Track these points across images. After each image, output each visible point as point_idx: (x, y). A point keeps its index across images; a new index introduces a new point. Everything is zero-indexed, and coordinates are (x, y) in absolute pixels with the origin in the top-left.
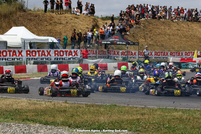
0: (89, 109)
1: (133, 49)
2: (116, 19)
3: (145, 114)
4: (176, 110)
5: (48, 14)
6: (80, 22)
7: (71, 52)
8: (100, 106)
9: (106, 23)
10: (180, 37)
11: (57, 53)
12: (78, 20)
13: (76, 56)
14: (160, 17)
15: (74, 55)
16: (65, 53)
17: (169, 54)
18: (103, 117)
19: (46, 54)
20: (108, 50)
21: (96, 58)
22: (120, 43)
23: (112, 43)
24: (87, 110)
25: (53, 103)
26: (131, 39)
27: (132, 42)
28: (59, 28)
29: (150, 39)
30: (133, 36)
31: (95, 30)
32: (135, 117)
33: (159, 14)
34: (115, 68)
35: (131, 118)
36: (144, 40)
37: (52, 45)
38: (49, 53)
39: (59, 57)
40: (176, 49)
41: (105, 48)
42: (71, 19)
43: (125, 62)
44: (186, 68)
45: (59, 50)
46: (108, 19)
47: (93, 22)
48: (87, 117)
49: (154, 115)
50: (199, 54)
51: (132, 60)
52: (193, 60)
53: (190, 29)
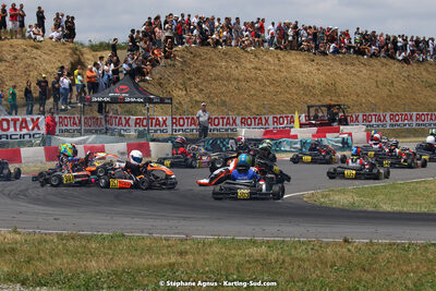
0: (64, 245)
1: (160, 113)
2: (122, 48)
3: (186, 253)
4: (254, 243)
6: (44, 56)
7: (24, 121)
8: (88, 238)
9: (101, 58)
10: (262, 84)
12: (39, 52)
13: (36, 130)
14: (218, 41)
15: (33, 129)
16: (12, 124)
17: (238, 121)
18: (97, 262)
20: (106, 116)
21: (79, 132)
22: (133, 100)
23: (114, 101)
24: (60, 247)
26: (155, 92)
27: (157, 96)
29: (196, 90)
30: (160, 84)
31: (76, 72)
32: (165, 260)
33: (214, 36)
34: (122, 154)
35: (156, 262)
36: (184, 93)
40: (254, 110)
41: (100, 111)
42: (25, 50)
43: (143, 141)
44: (277, 152)
46: (105, 49)
47: (71, 55)
48: (63, 262)
49: (208, 254)
50: (304, 121)
51: (159, 135)
52: (292, 133)
53: (282, 66)
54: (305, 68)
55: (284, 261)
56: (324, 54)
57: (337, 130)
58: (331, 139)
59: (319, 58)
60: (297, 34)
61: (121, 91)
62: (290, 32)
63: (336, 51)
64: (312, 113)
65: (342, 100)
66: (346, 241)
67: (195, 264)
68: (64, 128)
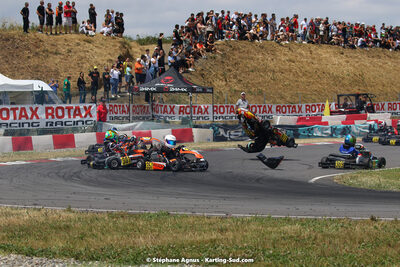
0: (115, 223)
1: (202, 102)
2: (167, 42)
3: (227, 230)
4: (289, 221)
5: (31, 34)
6: (96, 50)
7: (78, 109)
8: (137, 217)
9: (148, 51)
10: (296, 74)
11: (50, 111)
12: (91, 45)
13: (88, 117)
14: (255, 35)
15: (85, 116)
16: (66, 111)
17: (274, 109)
18: (144, 238)
19: (29, 115)
20: (153, 105)
21: (128, 120)
22: (177, 89)
23: (160, 90)
24: (111, 224)
25: (43, 212)
26: (197, 82)
27: (199, 86)
28: (53, 62)
29: (235, 80)
30: (202, 75)
31: (125, 63)
32: (207, 237)
33: (252, 31)
35: (198, 238)
36: (224, 83)
37: (41, 97)
38: (34, 113)
39: (56, 119)
40: (288, 99)
41: (147, 100)
42: (78, 44)
43: (186, 127)
44: (309, 137)
45: (54, 106)
46: (151, 43)
47: (120, 48)
48: (113, 239)
49: (246, 231)
50: (334, 109)
51: (201, 121)
52: (323, 120)
53: (314, 58)
54: (335, 60)
55: (316, 238)
56: (353, 47)
57: (365, 118)
58: (359, 126)
59: (348, 51)
60: (328, 29)
61: (167, 82)
62: (322, 27)
63: (364, 45)
64: (342, 101)
65: (370, 90)
66: (373, 219)
67: (234, 240)
68: (114, 115)
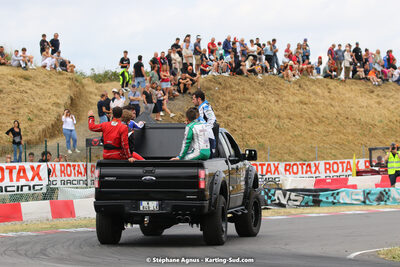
10: (310, 121)
12: (30, 84)
17: (281, 168)
21: (85, 185)
40: (300, 155)
42: (12, 82)
46: (111, 80)
47: (70, 88)
50: (362, 167)
52: (349, 183)
53: (332, 99)
54: (364, 101)
68: (67, 178)
